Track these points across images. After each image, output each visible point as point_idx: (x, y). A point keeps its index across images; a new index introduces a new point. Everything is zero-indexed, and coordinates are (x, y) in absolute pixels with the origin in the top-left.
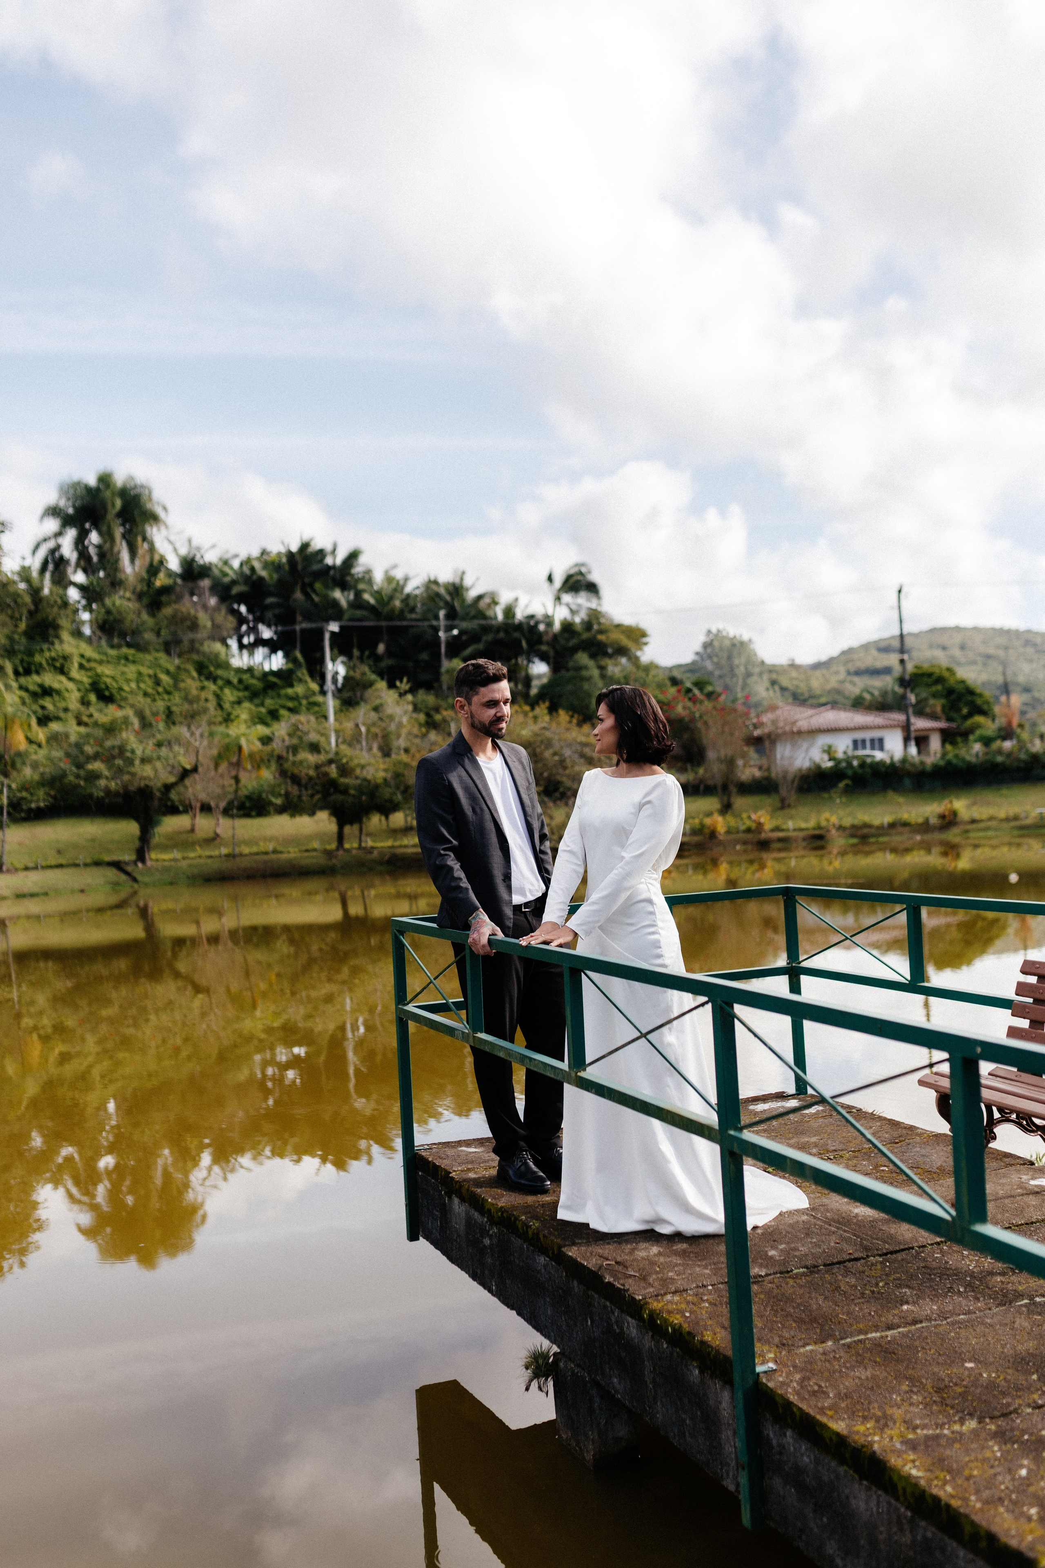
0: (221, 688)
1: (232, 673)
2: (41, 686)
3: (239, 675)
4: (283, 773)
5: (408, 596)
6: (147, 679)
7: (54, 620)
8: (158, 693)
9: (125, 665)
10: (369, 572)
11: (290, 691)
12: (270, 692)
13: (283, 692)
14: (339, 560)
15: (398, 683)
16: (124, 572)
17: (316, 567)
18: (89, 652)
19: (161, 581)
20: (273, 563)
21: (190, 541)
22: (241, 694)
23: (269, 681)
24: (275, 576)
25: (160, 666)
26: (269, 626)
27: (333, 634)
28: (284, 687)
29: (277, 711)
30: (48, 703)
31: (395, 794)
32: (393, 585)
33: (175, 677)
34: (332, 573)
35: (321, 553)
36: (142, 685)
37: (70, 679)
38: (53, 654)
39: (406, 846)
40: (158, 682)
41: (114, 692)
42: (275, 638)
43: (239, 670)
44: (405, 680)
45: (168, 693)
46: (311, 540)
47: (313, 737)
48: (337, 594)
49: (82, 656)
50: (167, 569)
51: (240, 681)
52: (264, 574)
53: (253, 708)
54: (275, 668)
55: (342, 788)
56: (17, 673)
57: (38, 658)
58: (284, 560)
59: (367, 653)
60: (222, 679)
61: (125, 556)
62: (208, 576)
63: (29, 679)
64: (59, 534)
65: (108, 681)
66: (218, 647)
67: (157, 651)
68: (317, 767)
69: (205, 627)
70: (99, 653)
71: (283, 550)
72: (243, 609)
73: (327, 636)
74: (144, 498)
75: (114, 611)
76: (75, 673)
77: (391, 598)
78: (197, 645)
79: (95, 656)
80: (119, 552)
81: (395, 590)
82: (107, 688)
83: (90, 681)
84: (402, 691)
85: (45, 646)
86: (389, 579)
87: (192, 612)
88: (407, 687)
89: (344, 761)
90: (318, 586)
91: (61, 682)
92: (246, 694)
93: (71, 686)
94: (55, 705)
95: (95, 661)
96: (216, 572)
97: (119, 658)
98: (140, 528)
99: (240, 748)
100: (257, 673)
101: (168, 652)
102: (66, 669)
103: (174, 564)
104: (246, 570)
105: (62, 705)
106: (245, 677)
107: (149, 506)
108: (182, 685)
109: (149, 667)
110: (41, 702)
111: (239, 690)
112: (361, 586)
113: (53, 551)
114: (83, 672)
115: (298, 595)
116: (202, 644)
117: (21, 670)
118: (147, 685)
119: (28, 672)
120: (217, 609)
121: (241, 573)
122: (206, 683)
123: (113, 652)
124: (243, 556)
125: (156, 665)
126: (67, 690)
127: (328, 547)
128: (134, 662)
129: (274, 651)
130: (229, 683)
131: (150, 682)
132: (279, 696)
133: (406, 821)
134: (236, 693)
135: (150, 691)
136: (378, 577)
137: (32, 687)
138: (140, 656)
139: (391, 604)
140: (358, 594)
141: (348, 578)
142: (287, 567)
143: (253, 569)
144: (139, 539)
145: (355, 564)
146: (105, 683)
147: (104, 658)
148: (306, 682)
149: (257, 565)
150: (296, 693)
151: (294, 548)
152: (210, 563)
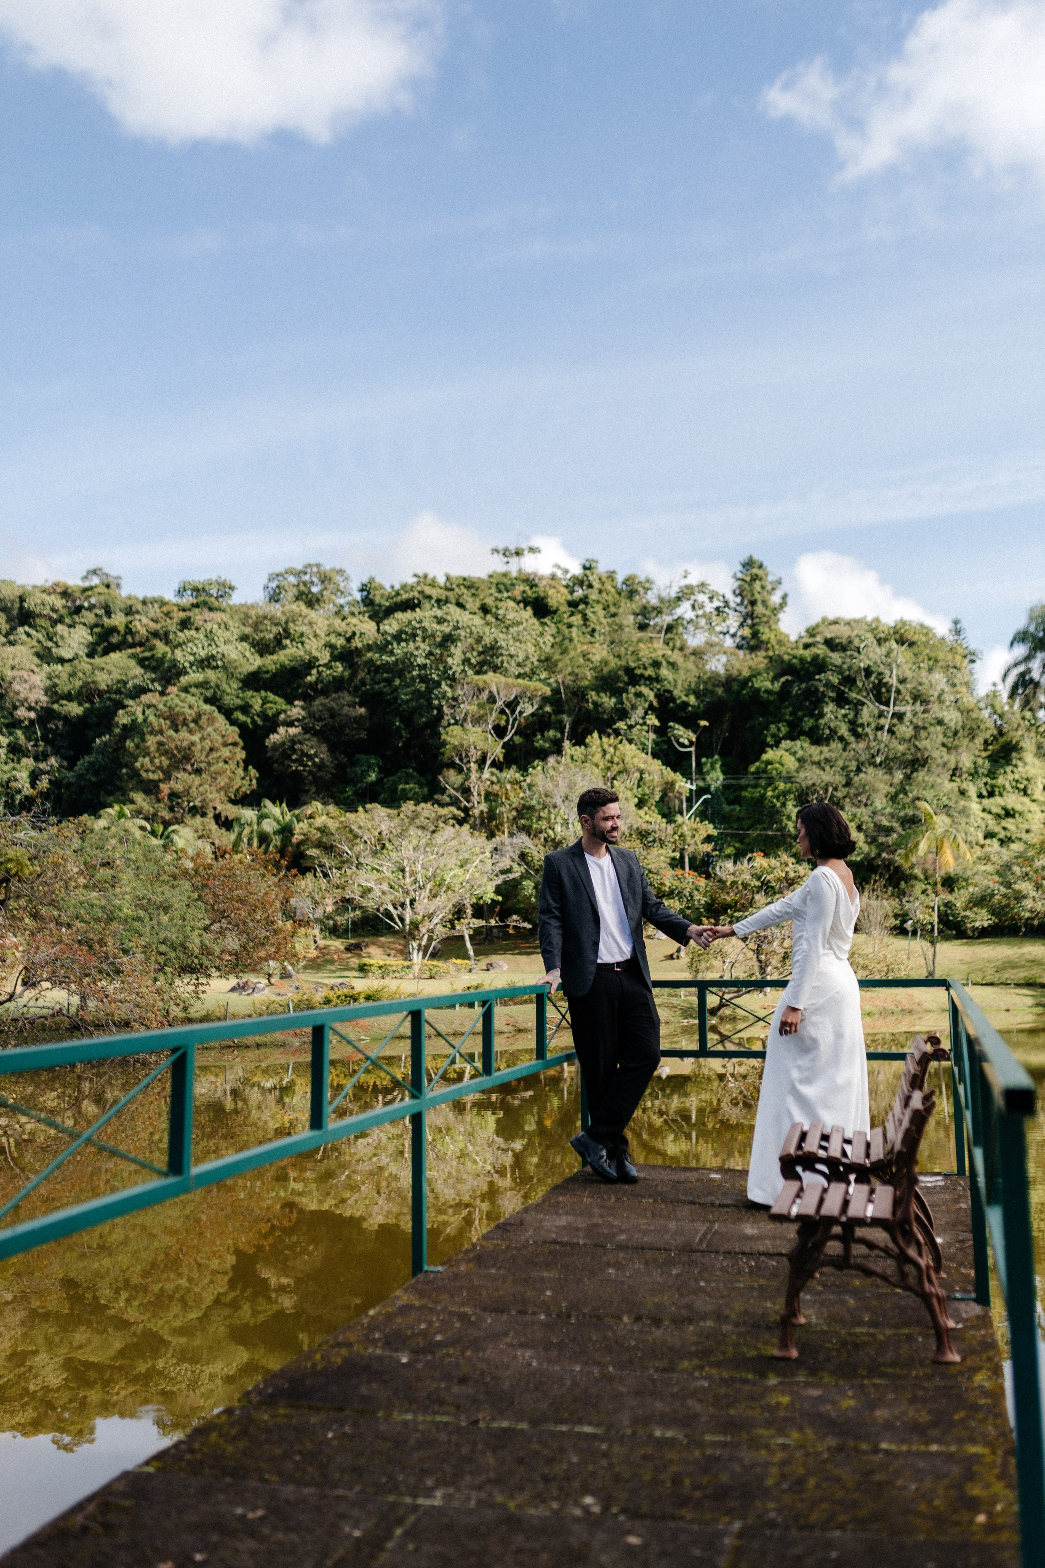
2: (1004, 808)
7: (1018, 743)
30: (1009, 823)
38: (1017, 777)
56: (980, 796)
57: (1000, 781)
63: (992, 800)
64: (1028, 658)
85: (1009, 769)
102: (1029, 792)
105: (1026, 826)
110: (1004, 823)
113: (1022, 675)
117: (985, 793)
119: (991, 794)
137: (995, 810)
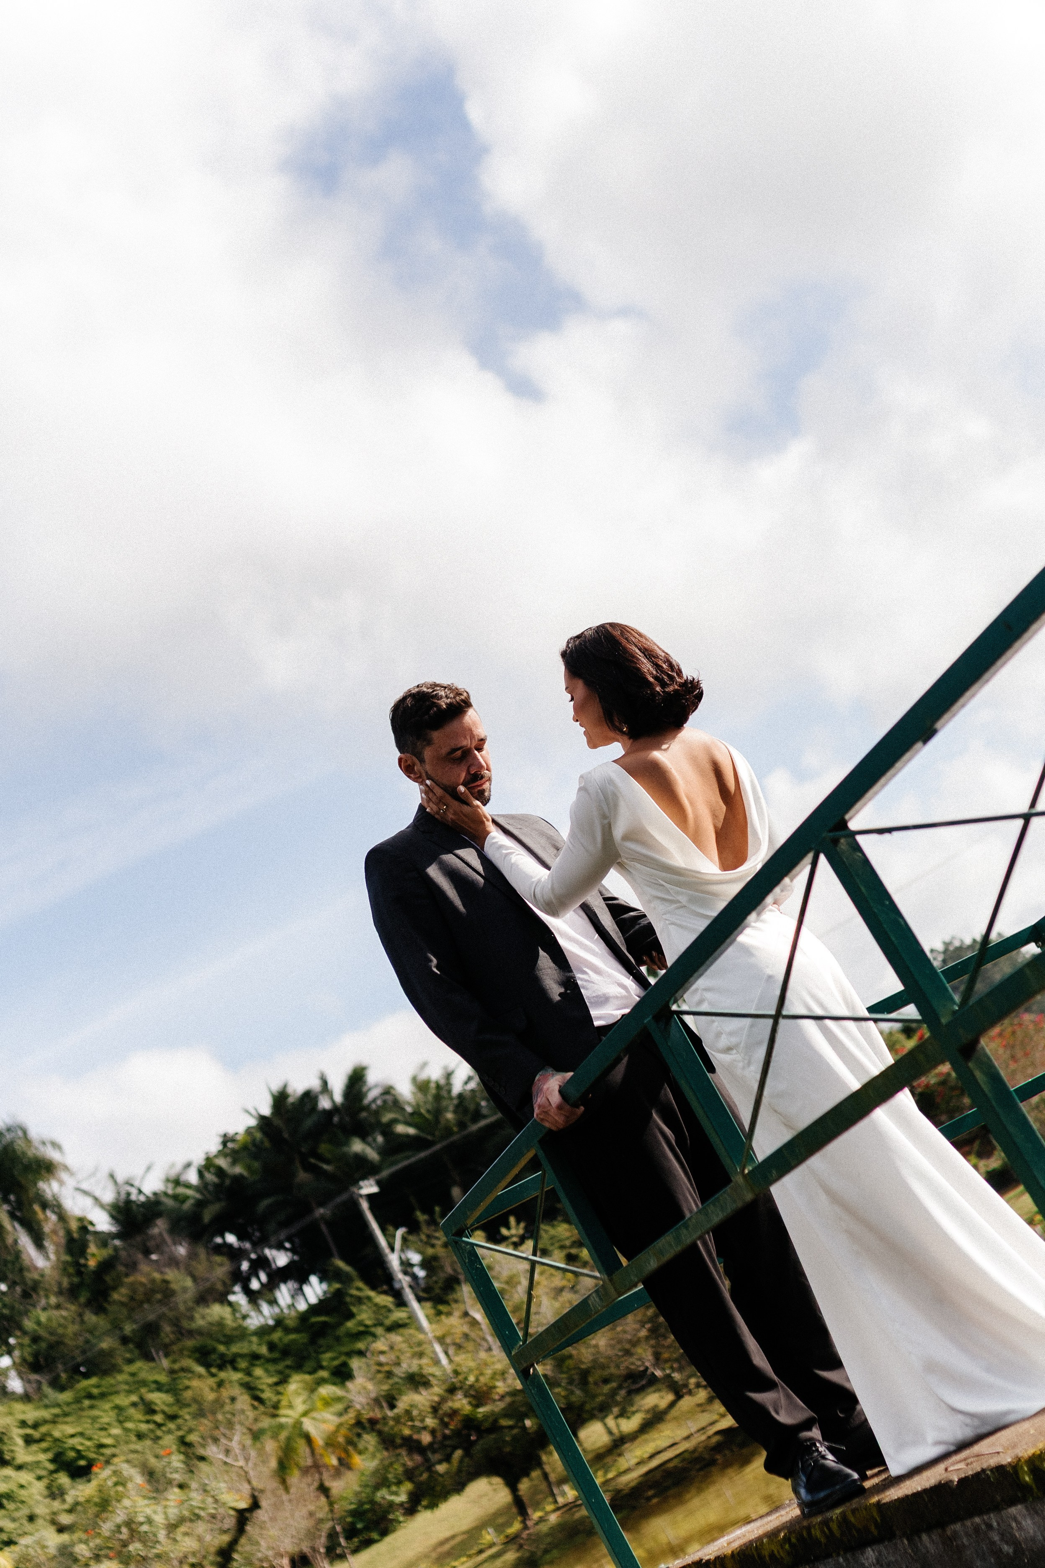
0: (249, 1373)
1: (254, 1339)
3: (266, 1338)
4: (388, 1442)
5: (460, 1096)
6: (132, 1411)
8: (159, 1425)
9: (92, 1407)
10: (388, 1091)
11: (350, 1324)
12: (322, 1342)
13: (341, 1331)
14: (338, 1098)
15: (504, 1231)
16: (36, 1268)
17: (309, 1123)
18: (31, 1413)
19: (95, 1255)
20: (245, 1147)
21: (112, 1176)
22: (280, 1366)
23: (313, 1324)
24: (256, 1165)
25: (144, 1383)
26: (280, 1247)
27: (370, 1197)
28: (340, 1324)
29: (345, 1364)
31: (572, 1392)
32: (433, 1091)
33: (172, 1389)
34: (336, 1119)
35: (308, 1097)
36: (130, 1425)
37: (19, 1468)
39: (628, 1471)
40: (150, 1409)
41: (92, 1455)
42: (296, 1258)
43: (263, 1331)
44: (512, 1220)
45: (173, 1417)
46: (285, 1086)
47: (409, 1365)
48: (357, 1146)
49: (23, 1424)
50: (96, 1233)
51: (272, 1347)
52: (238, 1170)
53: (307, 1377)
54: (313, 1300)
55: (486, 1425)
58: (258, 1135)
59: (437, 1209)
60: (242, 1356)
61: (25, 1242)
62: (159, 1215)
65: (75, 1442)
66: (217, 1311)
67: (130, 1361)
68: (435, 1409)
69: (185, 1290)
70: (46, 1407)
71: (253, 1122)
72: (231, 1238)
73: (365, 1205)
74: (20, 1145)
75: (42, 1333)
76: (22, 1454)
77: (438, 1112)
78: (185, 1324)
79: (45, 1414)
80: (16, 1242)
81: (438, 1098)
82: (80, 1455)
83: (50, 1455)
84: (515, 1239)
86: (422, 1086)
87: (157, 1276)
88: (521, 1231)
89: (472, 1379)
90: (324, 1148)
91: (7, 1478)
92: (288, 1362)
93: (24, 1477)
94: (14, 1520)
95: (45, 1422)
96: (170, 1202)
97: (78, 1401)
98: (31, 1193)
99: (308, 1438)
100: (290, 1323)
101: (148, 1357)
103: (103, 1222)
104: (210, 1177)
105: (22, 1512)
106: (276, 1336)
107: (30, 1153)
108: (188, 1394)
109: (129, 1392)
111: (274, 1361)
112: (387, 1117)
114: (34, 1447)
115: (302, 1176)
116: (192, 1318)
118: (137, 1421)
120: (192, 1256)
121: (204, 1186)
122: (223, 1375)
123: (66, 1396)
124: (199, 1159)
125: (138, 1384)
126: (22, 1486)
127: (314, 1084)
128: (103, 1396)
129: (303, 1280)
130: (255, 1357)
131: (136, 1414)
132: (338, 1339)
133: (610, 1432)
134: (272, 1367)
135: (144, 1427)
136: (405, 1090)
138: (110, 1380)
139: (443, 1122)
140: (387, 1130)
141: (364, 1114)
142: (267, 1144)
143: (220, 1172)
144: (37, 1208)
145: (365, 1089)
146: (73, 1449)
147: (56, 1411)
148: (369, 1298)
149: (222, 1163)
150: (361, 1323)
151: (266, 1111)
152: (155, 1194)
